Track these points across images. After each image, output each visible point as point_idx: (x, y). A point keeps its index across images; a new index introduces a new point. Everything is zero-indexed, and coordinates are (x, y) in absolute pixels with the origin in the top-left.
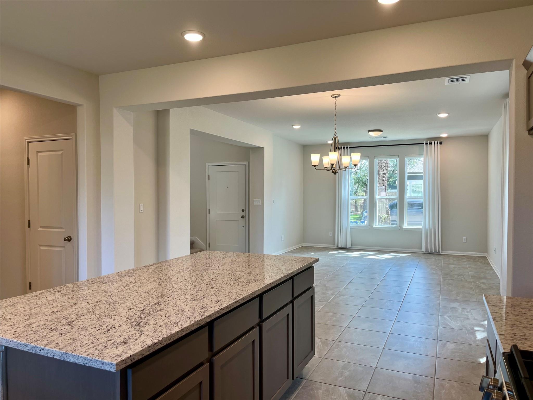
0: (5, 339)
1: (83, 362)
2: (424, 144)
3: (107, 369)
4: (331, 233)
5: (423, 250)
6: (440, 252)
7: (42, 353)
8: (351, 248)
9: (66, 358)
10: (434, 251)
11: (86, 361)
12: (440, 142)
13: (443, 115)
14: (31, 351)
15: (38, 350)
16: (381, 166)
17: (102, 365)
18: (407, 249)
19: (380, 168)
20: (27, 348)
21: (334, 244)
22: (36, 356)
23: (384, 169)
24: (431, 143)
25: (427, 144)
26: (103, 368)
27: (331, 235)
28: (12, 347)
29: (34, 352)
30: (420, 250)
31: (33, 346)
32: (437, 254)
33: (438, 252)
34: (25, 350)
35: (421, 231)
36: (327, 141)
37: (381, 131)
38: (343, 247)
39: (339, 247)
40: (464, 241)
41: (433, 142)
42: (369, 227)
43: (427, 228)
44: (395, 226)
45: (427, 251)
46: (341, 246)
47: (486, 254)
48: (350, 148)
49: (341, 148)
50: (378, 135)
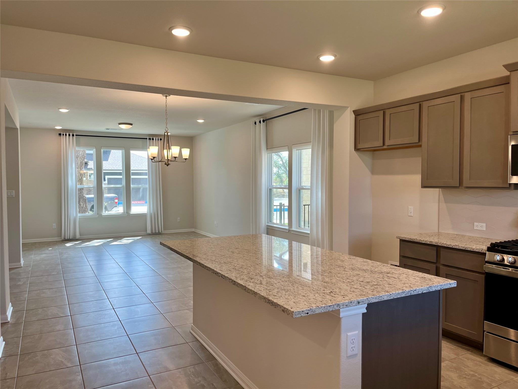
0: (386, 295)
1: (440, 288)
2: (147, 139)
3: (453, 286)
4: (55, 225)
5: (149, 231)
6: (163, 232)
7: (415, 293)
8: (80, 238)
9: (430, 290)
10: (154, 232)
11: (442, 287)
12: (160, 139)
13: (201, 121)
14: (407, 295)
15: (412, 292)
16: (79, 155)
17: (450, 285)
18: (136, 233)
19: (78, 157)
20: (404, 294)
21: (61, 236)
22: (411, 296)
23: (82, 158)
24: (153, 139)
25: (150, 139)
26: (451, 287)
27: (55, 228)
28: (392, 298)
29: (409, 294)
30: (146, 232)
31: (408, 291)
32: (159, 234)
33: (161, 232)
34: (402, 296)
35: (146, 216)
36: (56, 126)
37: (131, 124)
38: (71, 238)
39: (66, 238)
40: (178, 221)
41: (155, 138)
42: (98, 215)
43: (151, 212)
44: (122, 213)
45: (151, 233)
46: (68, 238)
47: (194, 229)
48: (76, 135)
49: (66, 135)
50: (128, 128)
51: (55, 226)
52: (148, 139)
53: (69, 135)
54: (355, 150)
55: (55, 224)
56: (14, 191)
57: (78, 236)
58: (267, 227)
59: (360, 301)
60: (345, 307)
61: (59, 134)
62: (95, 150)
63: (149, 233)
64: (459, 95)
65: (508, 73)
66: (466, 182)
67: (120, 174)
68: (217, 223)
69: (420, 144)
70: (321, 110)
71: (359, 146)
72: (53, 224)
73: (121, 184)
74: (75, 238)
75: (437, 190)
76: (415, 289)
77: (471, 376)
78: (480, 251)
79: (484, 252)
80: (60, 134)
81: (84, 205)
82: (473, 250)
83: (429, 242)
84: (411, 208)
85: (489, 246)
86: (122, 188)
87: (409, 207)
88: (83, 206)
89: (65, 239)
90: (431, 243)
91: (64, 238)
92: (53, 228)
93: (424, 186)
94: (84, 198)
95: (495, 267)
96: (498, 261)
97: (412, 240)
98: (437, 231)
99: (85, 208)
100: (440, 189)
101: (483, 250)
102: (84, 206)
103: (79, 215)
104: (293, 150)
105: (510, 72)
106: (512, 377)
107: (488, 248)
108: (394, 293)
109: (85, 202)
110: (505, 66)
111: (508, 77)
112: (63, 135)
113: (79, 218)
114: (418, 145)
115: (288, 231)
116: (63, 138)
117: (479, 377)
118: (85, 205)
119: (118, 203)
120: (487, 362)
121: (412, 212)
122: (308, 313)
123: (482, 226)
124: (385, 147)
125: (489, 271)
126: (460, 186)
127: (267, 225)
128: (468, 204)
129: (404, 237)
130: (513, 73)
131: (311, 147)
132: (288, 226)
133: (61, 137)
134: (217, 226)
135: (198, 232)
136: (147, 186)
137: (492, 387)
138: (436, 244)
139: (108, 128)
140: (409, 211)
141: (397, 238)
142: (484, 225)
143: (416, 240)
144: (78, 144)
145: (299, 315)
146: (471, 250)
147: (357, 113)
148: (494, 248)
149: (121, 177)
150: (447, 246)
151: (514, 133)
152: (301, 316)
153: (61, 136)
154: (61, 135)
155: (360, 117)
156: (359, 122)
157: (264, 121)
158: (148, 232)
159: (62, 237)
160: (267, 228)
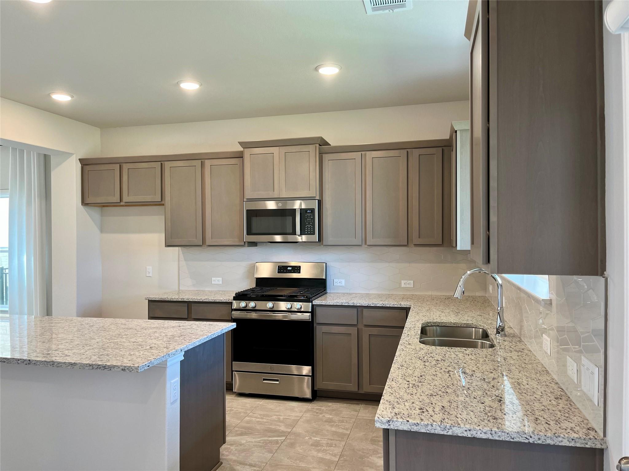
54: (82, 205)
59: (182, 349)
60: (173, 355)
64: (200, 161)
65: (242, 149)
66: (209, 242)
69: (163, 203)
70: (25, 150)
71: (88, 201)
75: (177, 249)
76: (214, 333)
77: (230, 411)
78: (227, 301)
79: (231, 301)
82: (221, 301)
83: (180, 299)
84: (150, 268)
85: (234, 295)
87: (147, 267)
90: (182, 300)
93: (168, 245)
95: (240, 312)
96: (243, 307)
97: (162, 300)
98: (177, 289)
100: (180, 248)
101: (229, 300)
105: (243, 148)
106: (258, 403)
107: (234, 297)
108: (202, 338)
110: (241, 143)
111: (242, 152)
114: (160, 203)
117: (236, 410)
120: (236, 398)
121: (151, 272)
122: (149, 366)
123: (218, 281)
124: (122, 204)
125: (235, 317)
126: (202, 244)
128: (206, 261)
129: (154, 298)
130: (246, 149)
131: (8, 196)
137: (248, 414)
138: (188, 301)
140: (147, 271)
141: (146, 299)
142: (220, 279)
143: (167, 299)
145: (143, 369)
146: (220, 301)
147: (85, 163)
148: (240, 296)
150: (198, 301)
151: (248, 200)
152: (145, 369)
155: (87, 168)
156: (88, 172)
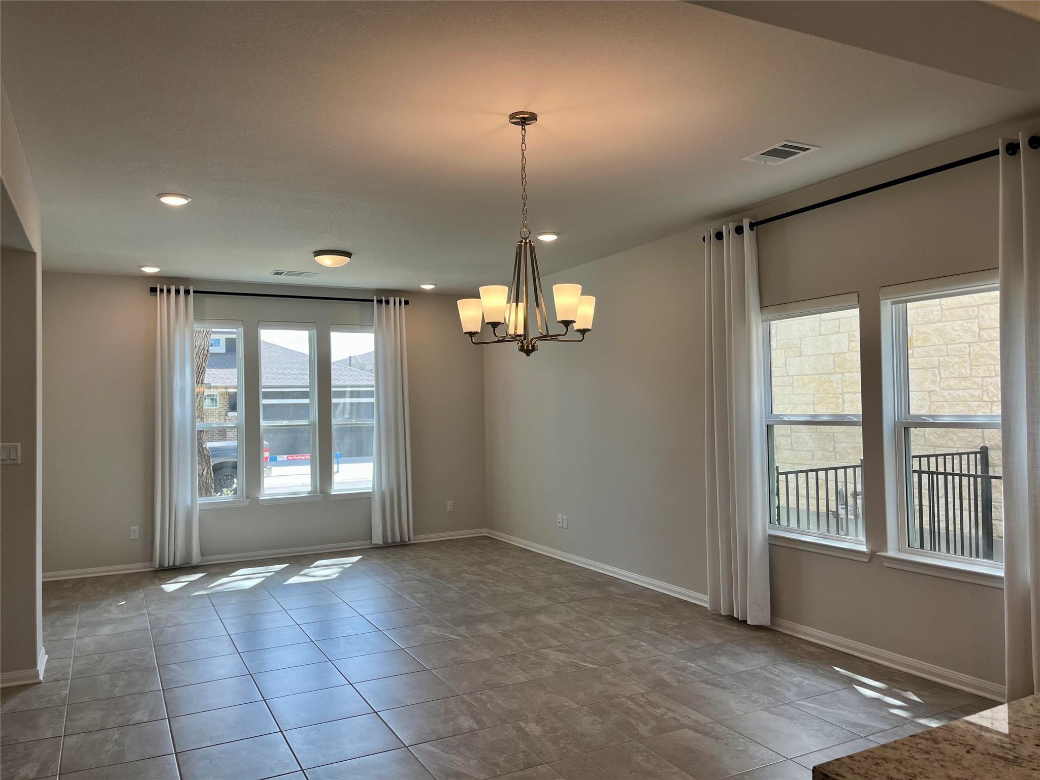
2: (373, 301)
4: (135, 531)
5: (378, 539)
6: (412, 540)
8: (201, 562)
10: (390, 542)
12: (405, 301)
21: (151, 559)
23: (201, 356)
24: (387, 302)
25: (379, 302)
27: (137, 537)
32: (403, 545)
33: (407, 540)
35: (371, 498)
36: (143, 266)
37: (348, 254)
38: (177, 563)
39: (166, 565)
40: (448, 510)
41: (392, 300)
42: (249, 500)
43: (383, 489)
44: (310, 492)
45: (384, 543)
46: (171, 564)
47: (486, 530)
48: (194, 292)
49: (169, 291)
50: (341, 265)
51: (137, 532)
52: (375, 301)
53: (178, 292)
55: (137, 527)
56: (19, 444)
57: (196, 559)
58: (769, 539)
61: (151, 288)
62: (241, 330)
63: (378, 543)
67: (304, 395)
68: (565, 517)
72: (132, 528)
73: (307, 417)
74: (189, 563)
80: (153, 290)
81: (206, 471)
86: (309, 427)
88: (202, 473)
89: (163, 566)
91: (160, 563)
92: (132, 537)
94: (203, 452)
99: (206, 476)
102: (204, 473)
103: (200, 501)
104: (882, 303)
109: (206, 463)
112: (162, 291)
113: (199, 510)
115: (866, 560)
116: (161, 300)
118: (208, 471)
119: (270, 458)
127: (770, 536)
131: (998, 285)
132: (865, 543)
133: (155, 297)
134: (565, 526)
135: (501, 539)
136: (374, 422)
139: (280, 269)
144: (200, 317)
149: (307, 401)
153: (156, 295)
154: (156, 291)
157: (752, 226)
158: (374, 542)
159: (155, 562)
160: (769, 544)
